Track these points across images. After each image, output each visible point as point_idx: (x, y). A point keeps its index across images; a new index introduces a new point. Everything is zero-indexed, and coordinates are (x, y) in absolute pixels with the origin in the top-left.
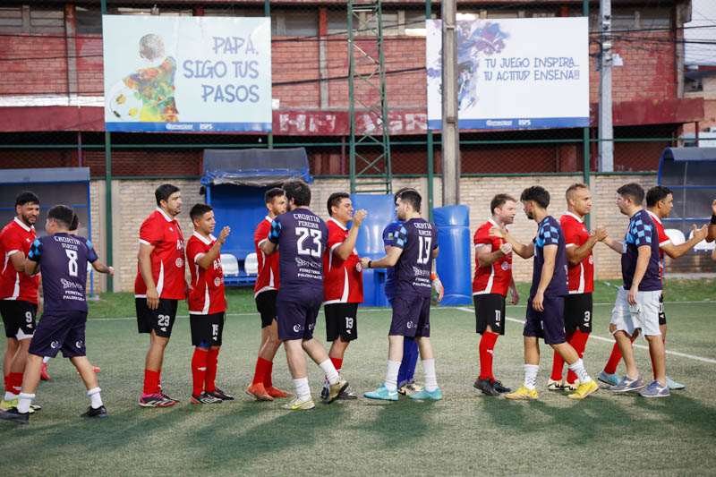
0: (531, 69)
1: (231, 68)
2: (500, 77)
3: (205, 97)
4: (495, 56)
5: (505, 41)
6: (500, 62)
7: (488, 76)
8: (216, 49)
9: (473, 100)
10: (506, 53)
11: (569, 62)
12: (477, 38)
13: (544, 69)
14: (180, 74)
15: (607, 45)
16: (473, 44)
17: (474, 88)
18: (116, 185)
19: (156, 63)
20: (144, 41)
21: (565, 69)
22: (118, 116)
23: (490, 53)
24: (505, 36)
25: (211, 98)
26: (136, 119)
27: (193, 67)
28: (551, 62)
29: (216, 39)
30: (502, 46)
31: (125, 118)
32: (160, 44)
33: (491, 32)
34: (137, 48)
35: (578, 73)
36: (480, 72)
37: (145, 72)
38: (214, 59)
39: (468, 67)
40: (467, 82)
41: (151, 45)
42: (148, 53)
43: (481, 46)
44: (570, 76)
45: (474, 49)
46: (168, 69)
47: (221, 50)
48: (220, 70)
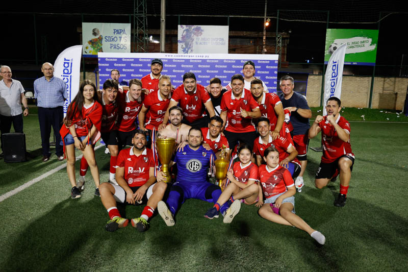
0: (211, 41)
1: (119, 39)
2: (200, 44)
3: (111, 47)
4: (199, 37)
5: (203, 32)
6: (200, 39)
7: (197, 43)
8: (114, 33)
9: (192, 50)
10: (202, 36)
11: (223, 40)
12: (194, 31)
13: (214, 42)
14: (104, 40)
16: (192, 33)
17: (192, 46)
18: (86, 73)
19: (97, 37)
20: (94, 30)
21: (221, 42)
22: (86, 52)
23: (198, 36)
24: (202, 31)
25: (113, 48)
26: (91, 54)
27: (108, 38)
28: (216, 39)
29: (114, 30)
30: (201, 34)
32: (98, 31)
33: (198, 29)
34: (92, 32)
35: (225, 43)
37: (94, 40)
38: (114, 36)
40: (190, 45)
41: (96, 31)
42: (95, 34)
43: (195, 34)
44: (222, 44)
45: (193, 35)
46: (100, 39)
47: (116, 33)
48: (115, 39)
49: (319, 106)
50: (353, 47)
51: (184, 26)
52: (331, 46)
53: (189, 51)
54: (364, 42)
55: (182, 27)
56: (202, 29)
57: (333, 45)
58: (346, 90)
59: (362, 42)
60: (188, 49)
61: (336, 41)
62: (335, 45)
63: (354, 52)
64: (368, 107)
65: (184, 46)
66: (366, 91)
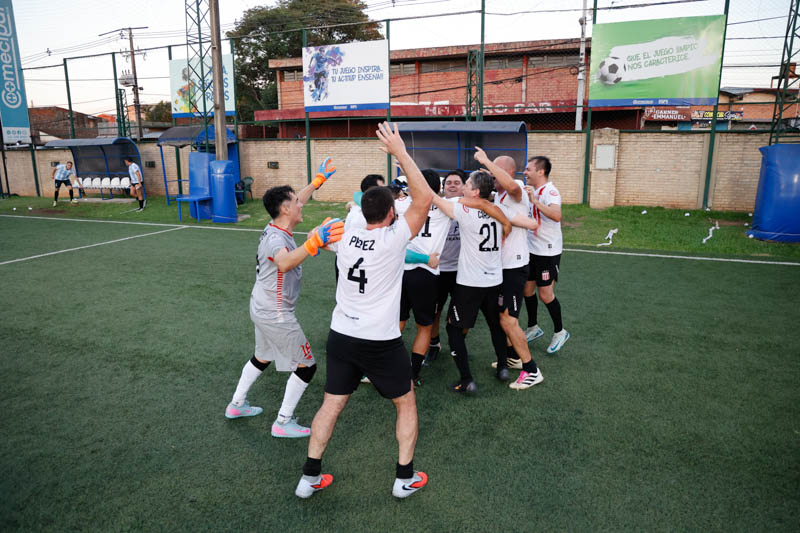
0: (356, 74)
2: (340, 80)
4: (337, 67)
5: (342, 57)
6: (340, 70)
7: (334, 80)
9: (326, 94)
10: (344, 65)
11: (378, 68)
12: (328, 57)
13: (363, 74)
15: (581, 69)
16: (326, 60)
17: (327, 87)
20: (183, 71)
21: (375, 73)
22: (176, 110)
23: (335, 65)
24: (342, 54)
26: (183, 111)
28: (367, 69)
30: (341, 60)
31: (179, 112)
33: (335, 52)
34: (181, 75)
35: (382, 75)
36: (329, 78)
37: (185, 87)
39: (323, 74)
40: (323, 83)
41: (186, 73)
42: (185, 77)
43: (330, 62)
44: (378, 77)
45: (326, 64)
49: (580, 201)
50: (658, 62)
51: (312, 49)
52: (603, 64)
53: (323, 95)
54: (685, 47)
55: (308, 50)
56: (341, 51)
57: (610, 62)
58: (645, 166)
59: (680, 49)
60: (321, 93)
61: (615, 51)
62: (613, 62)
63: (663, 75)
64: (700, 206)
65: (314, 87)
66: (695, 166)
